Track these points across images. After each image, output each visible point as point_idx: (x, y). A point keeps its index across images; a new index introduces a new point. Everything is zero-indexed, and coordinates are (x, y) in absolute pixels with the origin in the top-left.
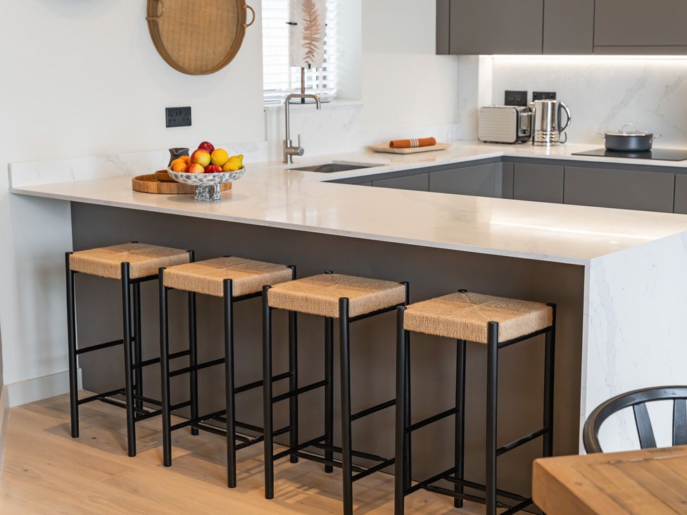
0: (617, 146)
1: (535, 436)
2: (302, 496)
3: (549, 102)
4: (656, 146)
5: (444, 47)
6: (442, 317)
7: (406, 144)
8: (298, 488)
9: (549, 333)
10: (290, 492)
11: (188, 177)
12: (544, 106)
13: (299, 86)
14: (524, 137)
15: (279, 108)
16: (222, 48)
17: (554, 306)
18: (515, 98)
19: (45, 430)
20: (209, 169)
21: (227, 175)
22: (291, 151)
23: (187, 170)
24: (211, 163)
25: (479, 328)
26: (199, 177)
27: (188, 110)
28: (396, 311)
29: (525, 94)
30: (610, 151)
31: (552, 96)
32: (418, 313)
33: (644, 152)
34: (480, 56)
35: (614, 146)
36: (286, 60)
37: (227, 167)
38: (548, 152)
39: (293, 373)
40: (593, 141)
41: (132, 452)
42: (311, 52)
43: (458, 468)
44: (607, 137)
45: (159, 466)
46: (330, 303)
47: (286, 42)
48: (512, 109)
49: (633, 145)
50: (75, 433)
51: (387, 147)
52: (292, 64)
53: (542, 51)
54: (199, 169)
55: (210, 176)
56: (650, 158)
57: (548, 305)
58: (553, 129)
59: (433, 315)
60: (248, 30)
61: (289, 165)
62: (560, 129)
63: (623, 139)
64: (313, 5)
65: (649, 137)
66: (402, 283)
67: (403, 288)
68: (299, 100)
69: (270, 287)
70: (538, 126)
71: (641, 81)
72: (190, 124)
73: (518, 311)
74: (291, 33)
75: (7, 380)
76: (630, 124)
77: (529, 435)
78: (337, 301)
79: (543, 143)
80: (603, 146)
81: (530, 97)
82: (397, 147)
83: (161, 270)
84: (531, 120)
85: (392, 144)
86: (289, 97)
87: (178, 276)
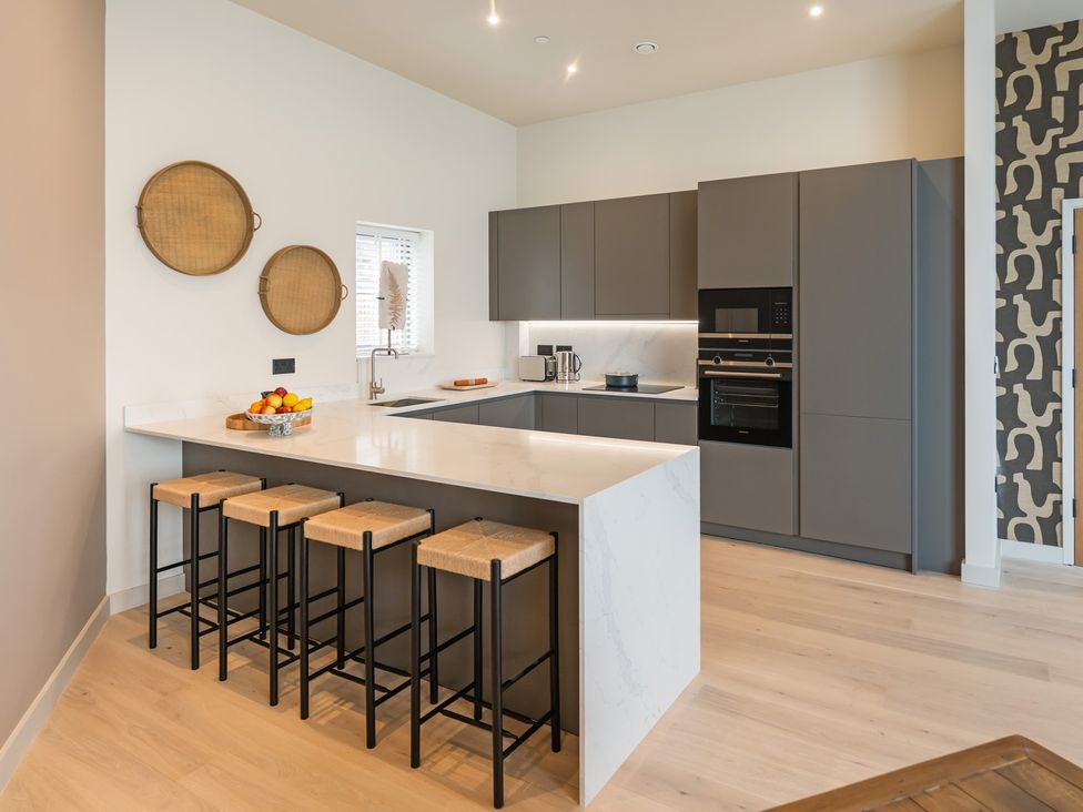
0: (614, 383)
1: (541, 660)
2: (337, 713)
3: (567, 353)
4: (641, 382)
5: (495, 315)
6: (451, 554)
7: (465, 383)
8: (336, 702)
9: (553, 560)
10: (327, 707)
11: (260, 418)
12: (564, 356)
13: (387, 342)
14: (551, 377)
15: (368, 359)
16: (322, 315)
17: (555, 535)
18: (544, 350)
19: (129, 641)
20: (279, 411)
21: (294, 415)
22: (375, 390)
23: (261, 412)
24: (283, 405)
25: (483, 566)
26: (269, 417)
27: (292, 361)
28: (410, 542)
29: (551, 347)
30: (609, 387)
31: (569, 348)
32: (430, 549)
33: (633, 387)
34: (521, 322)
35: (612, 383)
36: (376, 323)
37: (295, 408)
38: (567, 388)
39: (341, 588)
40: (598, 380)
41: (195, 665)
42: (395, 319)
43: (477, 683)
44: (607, 377)
45: (215, 680)
46: (355, 537)
47: (376, 310)
48: (542, 358)
49: (625, 382)
50: (153, 644)
51: (452, 385)
52: (381, 327)
53: (561, 318)
54: (271, 410)
55: (279, 416)
56: (636, 391)
57: (551, 534)
58: (570, 371)
59: (443, 552)
60: (342, 302)
61: (374, 401)
62: (575, 372)
63: (617, 378)
64: (397, 286)
65: (636, 376)
66: (429, 511)
67: (429, 515)
68: (387, 353)
69: (308, 519)
70: (560, 369)
71: (629, 338)
72: (294, 372)
73: (522, 543)
74: (381, 306)
75: (110, 590)
76: (622, 368)
77: (535, 660)
78: (361, 535)
79: (564, 381)
80: (604, 383)
81: (554, 349)
82: (460, 385)
83: (222, 501)
84: (555, 364)
85: (455, 383)
86: (374, 351)
87: (235, 507)
